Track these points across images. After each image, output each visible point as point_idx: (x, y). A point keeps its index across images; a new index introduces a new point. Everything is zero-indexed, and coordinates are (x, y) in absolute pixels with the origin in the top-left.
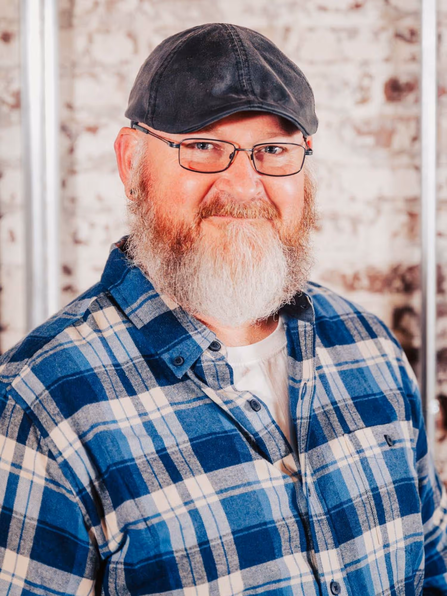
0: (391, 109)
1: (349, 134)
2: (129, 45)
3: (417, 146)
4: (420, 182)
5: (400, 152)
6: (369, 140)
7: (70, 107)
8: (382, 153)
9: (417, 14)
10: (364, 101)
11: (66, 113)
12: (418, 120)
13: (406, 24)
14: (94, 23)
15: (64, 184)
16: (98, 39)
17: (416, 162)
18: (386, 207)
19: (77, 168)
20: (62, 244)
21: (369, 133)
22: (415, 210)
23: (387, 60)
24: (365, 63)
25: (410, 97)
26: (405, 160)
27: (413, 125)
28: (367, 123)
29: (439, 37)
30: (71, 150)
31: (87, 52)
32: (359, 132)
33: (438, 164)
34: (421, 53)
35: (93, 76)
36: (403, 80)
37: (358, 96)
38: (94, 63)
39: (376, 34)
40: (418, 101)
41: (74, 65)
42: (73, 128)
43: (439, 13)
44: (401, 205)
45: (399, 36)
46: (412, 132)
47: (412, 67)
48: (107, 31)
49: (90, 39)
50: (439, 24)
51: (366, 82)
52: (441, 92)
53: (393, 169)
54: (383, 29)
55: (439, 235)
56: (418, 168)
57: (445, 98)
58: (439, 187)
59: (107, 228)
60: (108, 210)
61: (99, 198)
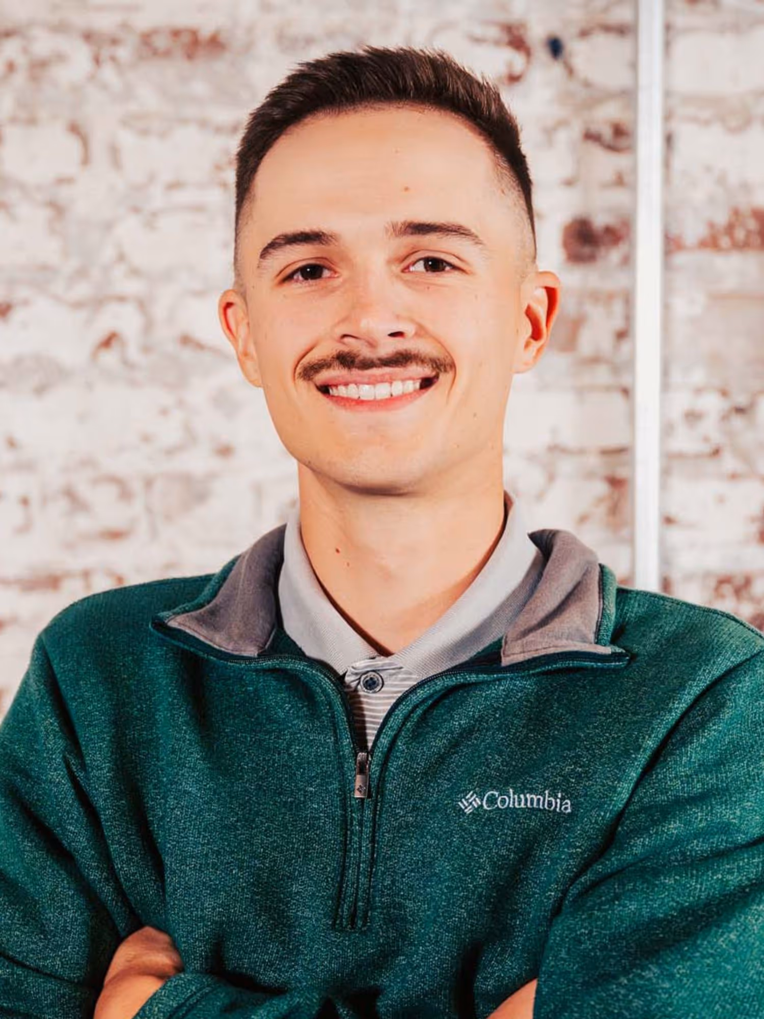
0: (577, 277)
2: (73, 145)
3: (625, 347)
4: (631, 417)
5: (595, 360)
8: (559, 362)
9: (629, 96)
12: (628, 299)
13: (606, 114)
14: (5, 104)
16: (13, 134)
17: (625, 381)
18: (566, 466)
22: (621, 473)
23: (569, 183)
25: (615, 255)
26: (602, 375)
27: (618, 307)
29: (669, 140)
33: (666, 386)
34: (634, 170)
36: (600, 221)
39: (549, 132)
40: (628, 261)
43: (667, 94)
44: (594, 461)
45: (591, 137)
46: (618, 323)
47: (619, 197)
48: (32, 121)
50: (668, 116)
52: (671, 245)
53: (581, 392)
54: (562, 123)
55: (668, 521)
56: (626, 392)
57: (680, 259)
58: (667, 430)
59: (25, 502)
60: (26, 467)
61: (12, 444)
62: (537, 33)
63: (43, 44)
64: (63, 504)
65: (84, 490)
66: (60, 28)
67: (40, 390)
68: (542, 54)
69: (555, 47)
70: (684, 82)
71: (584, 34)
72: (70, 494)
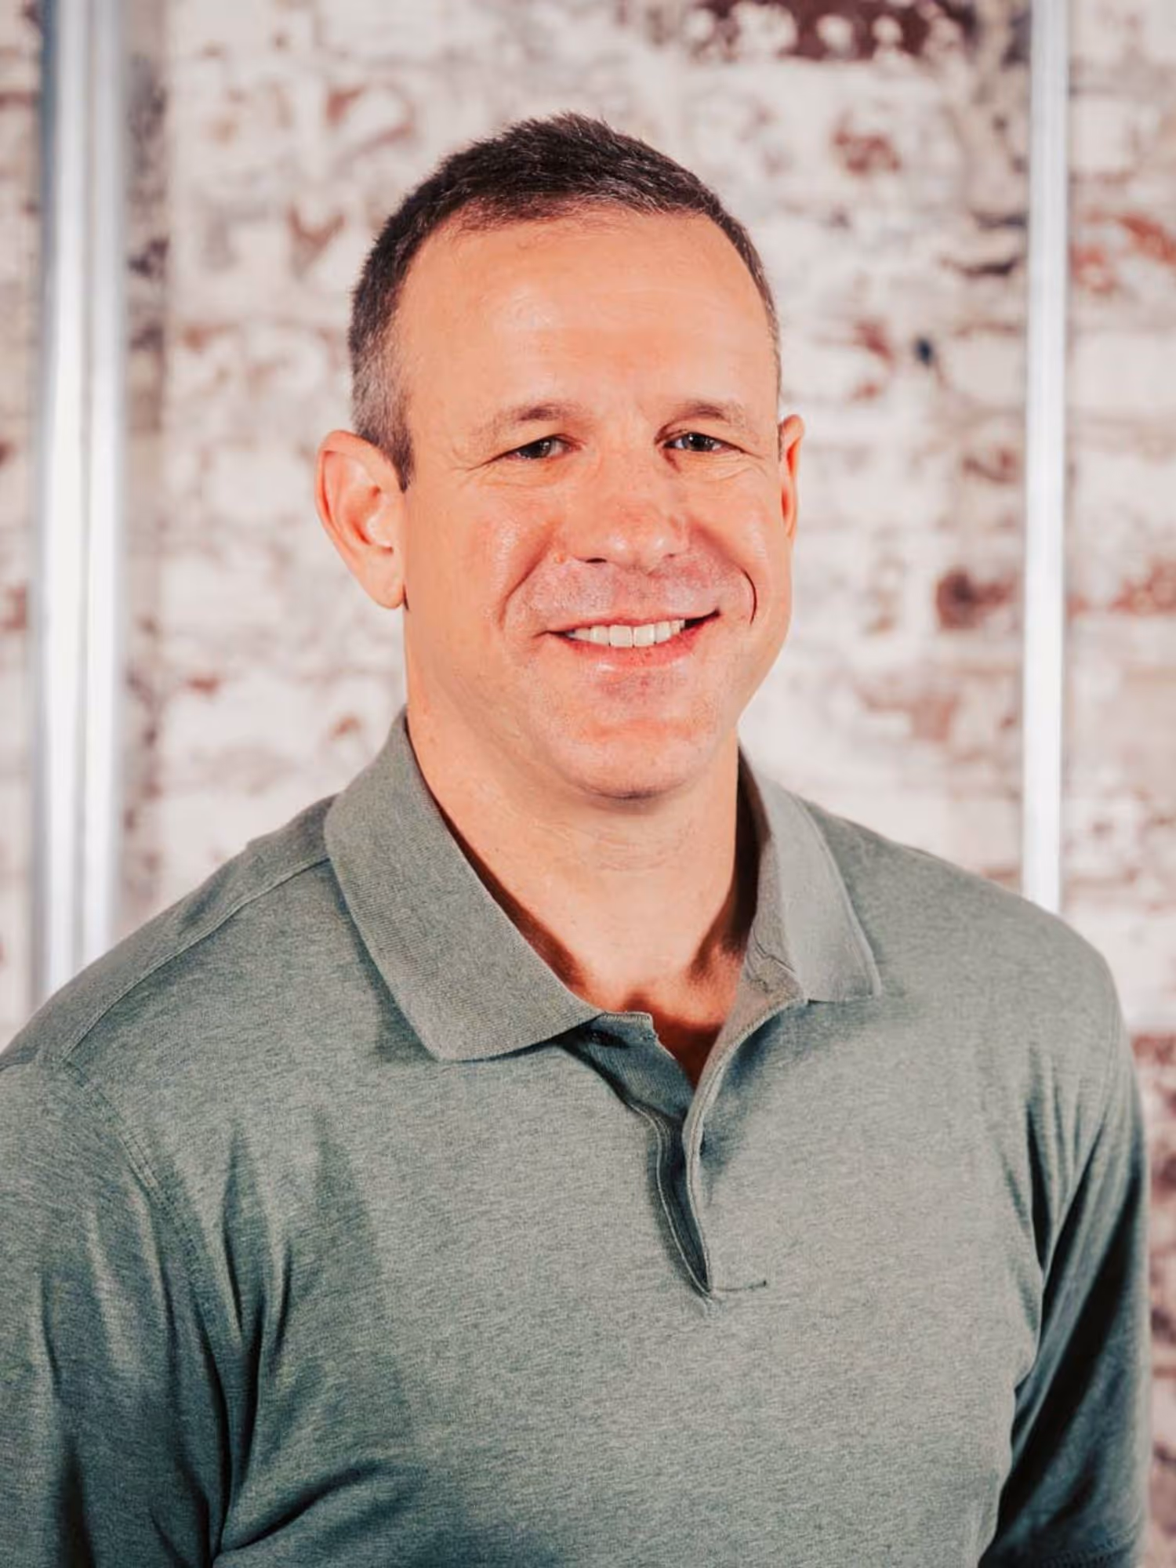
0: (952, 648)
1: (845, 706)
3: (1011, 739)
4: (1019, 828)
5: (973, 756)
6: (897, 724)
7: (150, 627)
8: (927, 757)
9: (1018, 415)
10: (883, 625)
11: (140, 642)
12: (1016, 674)
13: (990, 437)
14: (216, 420)
15: (129, 821)
16: (227, 462)
17: (1011, 779)
19: (165, 779)
21: (896, 706)
23: (945, 524)
24: (886, 533)
25: (998, 618)
26: (983, 774)
27: (1005, 685)
28: (892, 679)
29: (1071, 472)
30: (151, 737)
31: (198, 492)
32: (872, 703)
33: (1066, 784)
35: (212, 553)
36: (982, 574)
37: (871, 613)
38: (214, 521)
39: (916, 461)
40: (1017, 628)
41: (162, 525)
42: (158, 680)
43: (1071, 413)
45: (971, 466)
46: (1001, 705)
47: (1004, 544)
48: (248, 442)
49: (206, 461)
50: (1071, 440)
51: (890, 580)
52: (1074, 605)
53: (956, 794)
54: (933, 449)
56: (1015, 796)
57: (1088, 624)
58: (1067, 846)
62: (901, 332)
63: (265, 343)
66: (286, 323)
67: (257, 787)
68: (907, 359)
69: (925, 351)
70: (1094, 395)
71: (963, 332)
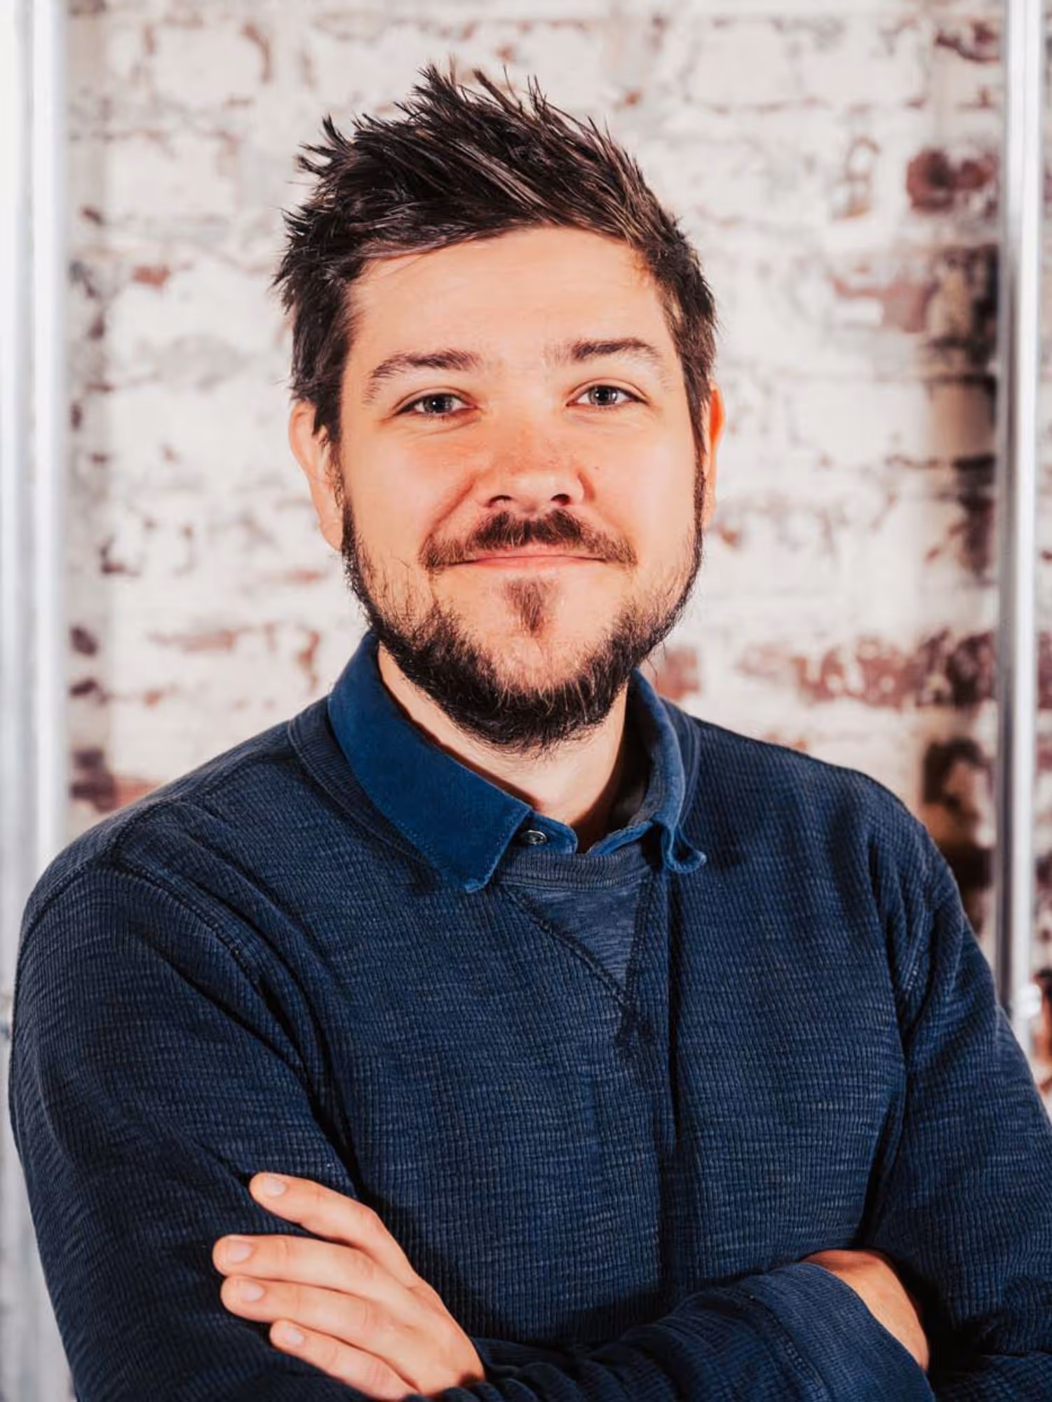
0: (925, 232)
1: (816, 293)
2: (250, 56)
3: (987, 325)
5: (949, 343)
6: (869, 311)
7: (93, 216)
8: (900, 344)
10: (855, 209)
11: (85, 232)
13: (965, 10)
15: (76, 417)
16: (169, 40)
18: (907, 484)
19: (112, 377)
20: (69, 570)
21: (867, 293)
22: (984, 493)
23: (916, 104)
24: (860, 110)
25: (977, 201)
26: (959, 362)
27: (980, 271)
28: (862, 265)
30: (98, 331)
31: (139, 73)
32: (842, 290)
34: (1004, 87)
35: (155, 136)
36: (957, 155)
37: (841, 195)
38: (158, 104)
39: (889, 36)
40: (996, 211)
41: (106, 108)
42: (104, 271)
44: (945, 477)
45: (945, 41)
46: (979, 291)
47: (982, 122)
48: (195, 22)
49: (150, 44)
50: (1049, 13)
51: (862, 160)
53: (930, 385)
54: (907, 23)
55: (1047, 556)
56: (987, 387)
59: (188, 532)
60: (191, 486)
61: (169, 455)
64: (237, 537)
65: (266, 516)
67: (208, 383)
72: (248, 522)
